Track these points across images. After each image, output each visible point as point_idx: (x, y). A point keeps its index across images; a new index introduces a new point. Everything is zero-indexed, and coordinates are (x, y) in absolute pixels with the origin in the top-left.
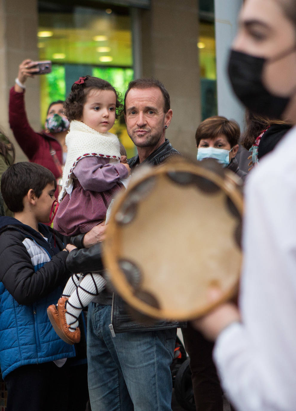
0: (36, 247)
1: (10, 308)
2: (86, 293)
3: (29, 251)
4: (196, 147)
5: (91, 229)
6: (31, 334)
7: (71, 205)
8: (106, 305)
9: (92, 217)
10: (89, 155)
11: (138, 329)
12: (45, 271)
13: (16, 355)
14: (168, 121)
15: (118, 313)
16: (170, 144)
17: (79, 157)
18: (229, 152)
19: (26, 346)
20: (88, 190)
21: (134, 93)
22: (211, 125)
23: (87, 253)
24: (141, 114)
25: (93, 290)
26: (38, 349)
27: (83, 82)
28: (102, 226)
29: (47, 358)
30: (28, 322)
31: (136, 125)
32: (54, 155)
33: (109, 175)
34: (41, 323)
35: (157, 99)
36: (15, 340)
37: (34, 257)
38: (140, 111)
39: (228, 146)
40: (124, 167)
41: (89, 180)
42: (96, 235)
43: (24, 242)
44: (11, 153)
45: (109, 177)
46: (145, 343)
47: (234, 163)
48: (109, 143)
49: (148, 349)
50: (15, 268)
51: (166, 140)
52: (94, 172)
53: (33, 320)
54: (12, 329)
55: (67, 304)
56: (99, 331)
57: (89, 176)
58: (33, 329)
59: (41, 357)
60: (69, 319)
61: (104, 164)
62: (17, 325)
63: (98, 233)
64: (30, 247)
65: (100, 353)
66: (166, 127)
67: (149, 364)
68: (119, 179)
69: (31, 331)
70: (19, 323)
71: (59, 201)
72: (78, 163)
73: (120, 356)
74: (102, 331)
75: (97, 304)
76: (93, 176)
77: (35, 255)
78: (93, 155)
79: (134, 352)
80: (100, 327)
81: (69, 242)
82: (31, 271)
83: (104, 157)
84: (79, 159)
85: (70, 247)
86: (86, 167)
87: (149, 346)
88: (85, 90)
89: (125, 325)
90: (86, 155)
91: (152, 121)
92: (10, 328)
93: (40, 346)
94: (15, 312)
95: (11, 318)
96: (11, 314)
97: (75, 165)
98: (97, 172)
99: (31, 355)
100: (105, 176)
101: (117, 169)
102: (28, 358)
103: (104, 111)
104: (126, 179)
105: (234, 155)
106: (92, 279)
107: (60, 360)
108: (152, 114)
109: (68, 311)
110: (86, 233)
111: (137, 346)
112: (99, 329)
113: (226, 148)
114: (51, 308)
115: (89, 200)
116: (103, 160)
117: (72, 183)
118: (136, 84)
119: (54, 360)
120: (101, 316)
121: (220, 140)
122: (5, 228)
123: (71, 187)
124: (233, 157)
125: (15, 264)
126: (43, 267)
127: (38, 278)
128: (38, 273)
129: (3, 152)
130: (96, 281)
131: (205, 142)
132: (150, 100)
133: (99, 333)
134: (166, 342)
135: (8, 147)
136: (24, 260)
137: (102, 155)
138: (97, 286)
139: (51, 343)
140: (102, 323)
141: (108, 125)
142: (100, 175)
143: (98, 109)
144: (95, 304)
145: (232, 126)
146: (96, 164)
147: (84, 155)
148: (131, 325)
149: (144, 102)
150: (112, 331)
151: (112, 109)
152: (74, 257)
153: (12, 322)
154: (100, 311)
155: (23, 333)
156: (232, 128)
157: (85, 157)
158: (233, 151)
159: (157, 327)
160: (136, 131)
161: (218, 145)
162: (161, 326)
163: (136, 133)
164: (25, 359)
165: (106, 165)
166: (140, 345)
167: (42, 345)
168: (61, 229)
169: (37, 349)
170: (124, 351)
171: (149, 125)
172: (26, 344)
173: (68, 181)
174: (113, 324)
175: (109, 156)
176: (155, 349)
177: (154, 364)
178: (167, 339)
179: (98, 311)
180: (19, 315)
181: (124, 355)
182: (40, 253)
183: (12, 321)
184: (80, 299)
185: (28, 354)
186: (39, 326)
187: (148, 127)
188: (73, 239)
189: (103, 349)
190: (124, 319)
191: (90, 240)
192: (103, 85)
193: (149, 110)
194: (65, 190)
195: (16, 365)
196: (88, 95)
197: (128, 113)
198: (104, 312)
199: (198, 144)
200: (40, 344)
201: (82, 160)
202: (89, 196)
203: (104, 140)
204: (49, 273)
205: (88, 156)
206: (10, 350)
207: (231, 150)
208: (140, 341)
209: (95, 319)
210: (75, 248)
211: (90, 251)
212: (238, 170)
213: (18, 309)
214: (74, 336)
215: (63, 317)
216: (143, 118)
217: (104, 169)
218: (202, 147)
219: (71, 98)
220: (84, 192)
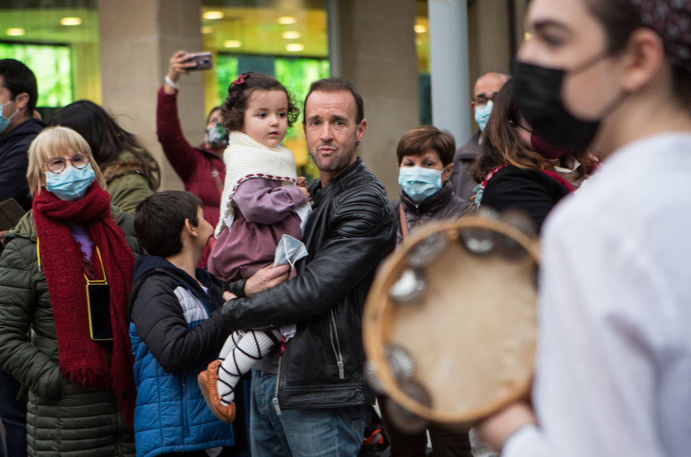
0: (191, 298)
1: (151, 377)
2: (245, 356)
3: (181, 303)
4: (398, 167)
5: (254, 273)
6: (177, 413)
7: (230, 241)
8: (273, 375)
9: (257, 257)
10: (253, 177)
11: (310, 405)
12: (202, 331)
13: (156, 440)
14: (361, 135)
15: (285, 383)
16: (363, 164)
17: (240, 179)
18: (441, 172)
19: (170, 429)
20: (252, 222)
21: (318, 97)
22: (418, 137)
23: (247, 304)
24: (326, 125)
25: (254, 353)
26: (185, 432)
27: (242, 81)
28: (270, 268)
29: (197, 446)
30: (175, 397)
31: (320, 141)
32: (216, 177)
33: (279, 201)
34: (192, 398)
35: (347, 105)
36: (156, 419)
37: (188, 312)
38: (324, 120)
39: (440, 164)
40: (301, 192)
41: (253, 209)
42: (261, 281)
43: (175, 292)
44: (155, 175)
45: (279, 205)
46: (323, 425)
47: (447, 187)
48: (280, 161)
49: (327, 432)
50: (163, 325)
51: (358, 158)
52: (260, 198)
53: (181, 394)
54: (153, 405)
55: (221, 369)
56: (264, 409)
57: (253, 203)
58: (181, 407)
59: (188, 443)
60: (222, 389)
61: (273, 188)
62: (159, 400)
63: (264, 278)
64: (183, 298)
65: (266, 437)
66: (358, 142)
67: (328, 453)
68: (292, 207)
69: (177, 408)
70: (164, 397)
71: (216, 237)
72: (240, 186)
73: (291, 441)
74: (267, 409)
75: (262, 373)
76: (258, 204)
77: (189, 309)
78: (257, 176)
79: (308, 437)
80: (265, 404)
81: (228, 289)
82: (184, 329)
83: (273, 178)
84: (240, 182)
85: (228, 296)
86: (249, 192)
87: (328, 429)
88: (246, 92)
89: (294, 400)
90: (250, 177)
91: (341, 134)
92: (151, 403)
93: (188, 429)
94: (158, 382)
95: (153, 390)
96: (153, 385)
97: (236, 189)
98: (263, 198)
99: (176, 440)
100: (274, 203)
101: (291, 194)
102: (172, 444)
103: (273, 119)
104: (303, 207)
105: (447, 177)
106: (253, 337)
107: (213, 449)
108: (341, 126)
109: (221, 378)
110: (248, 278)
111: (313, 428)
112: (264, 406)
113: (437, 167)
114: (203, 375)
115: (254, 234)
116: (272, 183)
117: (233, 213)
118: (321, 85)
119: (206, 448)
120: (266, 389)
121: (430, 157)
122: (153, 271)
123: (231, 218)
124: (446, 179)
125: (163, 318)
126: (200, 326)
127: (193, 338)
128: (194, 332)
129: (145, 172)
130: (258, 340)
131: (410, 160)
132: (338, 107)
133: (264, 411)
134: (351, 423)
135: (151, 167)
136: (174, 314)
137: (271, 177)
138: (260, 347)
139: (203, 426)
140: (267, 398)
141: (278, 136)
142: (267, 202)
143: (263, 116)
144: (260, 372)
145: (444, 138)
146: (262, 188)
147: (247, 177)
148: (302, 400)
149: (331, 109)
150: (277, 408)
151: (282, 115)
152: (231, 309)
153: (153, 396)
154: (265, 383)
155: (168, 410)
156: (445, 141)
157: (247, 180)
158: (446, 171)
159: (337, 403)
160: (320, 149)
161: (426, 164)
162: (341, 402)
163: (320, 152)
164: (168, 445)
165: (277, 189)
166: (316, 427)
167: (191, 428)
168: (217, 272)
169: (183, 433)
170: (295, 435)
171: (336, 140)
172: (170, 426)
173: (228, 211)
174: (278, 398)
175: (280, 178)
176: (335, 432)
177: (334, 452)
178: (352, 420)
179: (263, 382)
180: (163, 387)
181: (296, 440)
182: (195, 308)
183: (154, 394)
184: (237, 363)
185: (172, 439)
186: (188, 402)
187: (334, 143)
188: (232, 285)
189: (270, 432)
190: (293, 392)
191: (253, 287)
192: (269, 84)
193: (336, 120)
194: (224, 223)
195: (155, 453)
196: (250, 99)
197: (309, 123)
198: (270, 383)
199: (400, 162)
200: (188, 426)
201: (245, 183)
202: (254, 229)
203: (273, 156)
204: (208, 333)
205: (251, 177)
206: (148, 432)
207: (443, 171)
208: (315, 422)
209: (259, 392)
210: (234, 296)
211: (251, 302)
212: (453, 196)
213: (162, 379)
214: (227, 412)
215: (214, 385)
216: (329, 130)
217: (273, 194)
218: (406, 166)
219: (228, 103)
220: (248, 225)
